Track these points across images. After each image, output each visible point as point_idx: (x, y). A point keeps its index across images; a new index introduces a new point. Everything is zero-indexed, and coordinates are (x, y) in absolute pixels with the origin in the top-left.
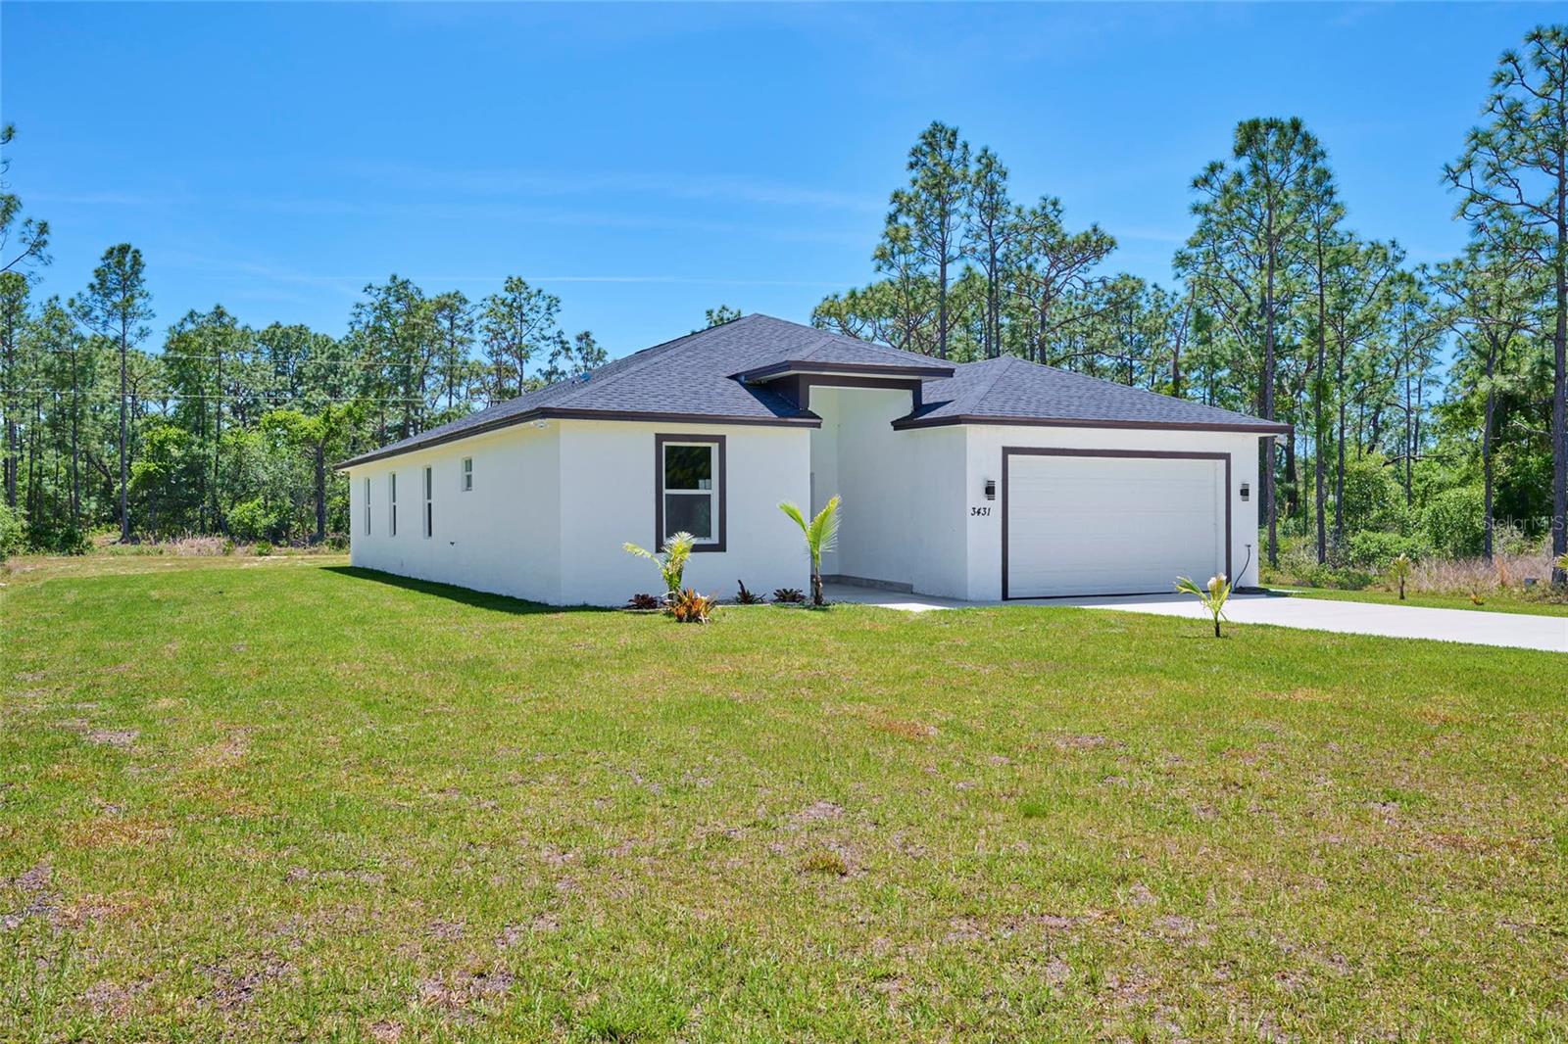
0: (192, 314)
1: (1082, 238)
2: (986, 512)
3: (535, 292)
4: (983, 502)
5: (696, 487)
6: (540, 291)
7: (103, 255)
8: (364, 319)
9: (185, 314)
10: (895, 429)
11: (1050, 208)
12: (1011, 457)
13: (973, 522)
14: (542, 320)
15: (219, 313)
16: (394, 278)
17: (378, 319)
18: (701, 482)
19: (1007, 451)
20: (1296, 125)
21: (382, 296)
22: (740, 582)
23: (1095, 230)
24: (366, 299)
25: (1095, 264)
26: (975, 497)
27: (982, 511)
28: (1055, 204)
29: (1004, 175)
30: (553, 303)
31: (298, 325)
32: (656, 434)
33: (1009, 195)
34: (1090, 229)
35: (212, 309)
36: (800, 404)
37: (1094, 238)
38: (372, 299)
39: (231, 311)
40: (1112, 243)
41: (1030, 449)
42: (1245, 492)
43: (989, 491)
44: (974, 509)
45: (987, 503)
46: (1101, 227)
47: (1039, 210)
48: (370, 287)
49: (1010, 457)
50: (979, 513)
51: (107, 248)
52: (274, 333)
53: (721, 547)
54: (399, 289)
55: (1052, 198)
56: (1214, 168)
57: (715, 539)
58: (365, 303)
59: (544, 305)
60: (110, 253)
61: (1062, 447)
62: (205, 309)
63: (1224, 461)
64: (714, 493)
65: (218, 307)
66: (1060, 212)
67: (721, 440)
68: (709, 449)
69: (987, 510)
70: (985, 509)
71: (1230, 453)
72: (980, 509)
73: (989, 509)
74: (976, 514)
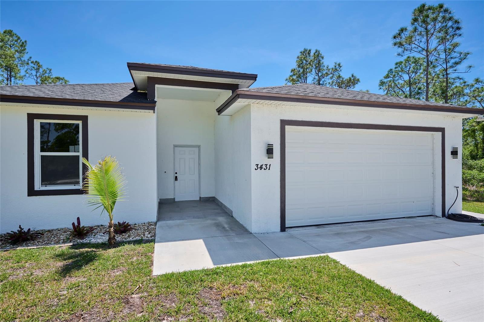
1: (348, 79)
2: (267, 167)
4: (264, 160)
5: (68, 151)
10: (218, 114)
11: (337, 66)
12: (287, 127)
18: (71, 147)
19: (284, 123)
22: (78, 218)
23: (353, 76)
26: (258, 157)
27: (264, 167)
28: (339, 65)
29: (323, 58)
32: (29, 114)
33: (325, 64)
34: (351, 76)
36: (148, 97)
37: (352, 78)
40: (358, 80)
41: (303, 121)
42: (454, 153)
43: (270, 151)
44: (258, 165)
45: (268, 161)
46: (354, 75)
47: (334, 67)
50: (261, 168)
53: (82, 191)
55: (338, 63)
56: (402, 30)
57: (78, 186)
63: (440, 133)
64: (80, 155)
66: (341, 67)
67: (84, 119)
68: (77, 126)
69: (268, 166)
70: (266, 165)
71: (444, 128)
72: (262, 166)
73: (270, 165)
74: (259, 169)
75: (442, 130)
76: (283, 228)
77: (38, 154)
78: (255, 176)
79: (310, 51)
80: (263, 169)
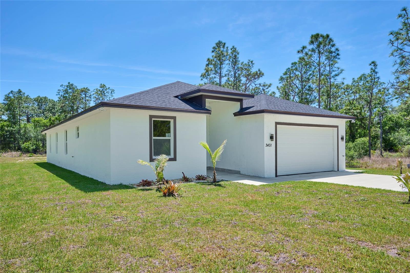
0: (12, 92)
1: (256, 72)
3: (108, 88)
4: (269, 142)
5: (165, 136)
6: (109, 88)
8: (61, 94)
9: (10, 91)
10: (234, 116)
11: (250, 63)
12: (278, 126)
13: (266, 149)
14: (110, 95)
15: (20, 92)
16: (69, 83)
17: (65, 94)
18: (167, 134)
19: (277, 123)
20: (328, 36)
21: (66, 88)
22: (183, 172)
23: (259, 70)
24: (61, 88)
25: (258, 80)
26: (267, 140)
28: (252, 62)
29: (238, 53)
30: (113, 91)
31: (45, 96)
32: (150, 115)
33: (240, 59)
34: (258, 70)
35: (18, 90)
36: (203, 106)
37: (258, 73)
38: (63, 88)
39: (23, 91)
40: (263, 74)
41: (283, 123)
42: (342, 138)
43: (271, 138)
44: (267, 144)
45: (271, 142)
46: (261, 70)
47: (247, 64)
48: (62, 85)
50: (268, 146)
52: (38, 99)
53: (174, 159)
54: (70, 86)
55: (251, 60)
56: (304, 48)
57: (172, 156)
58: (61, 89)
59: (110, 92)
61: (293, 123)
62: (16, 90)
63: (336, 128)
64: (172, 138)
65: (19, 90)
66: (253, 64)
67: (174, 118)
68: (170, 122)
70: (270, 144)
71: (338, 126)
76: (277, 176)
77: (153, 138)
79: (225, 44)
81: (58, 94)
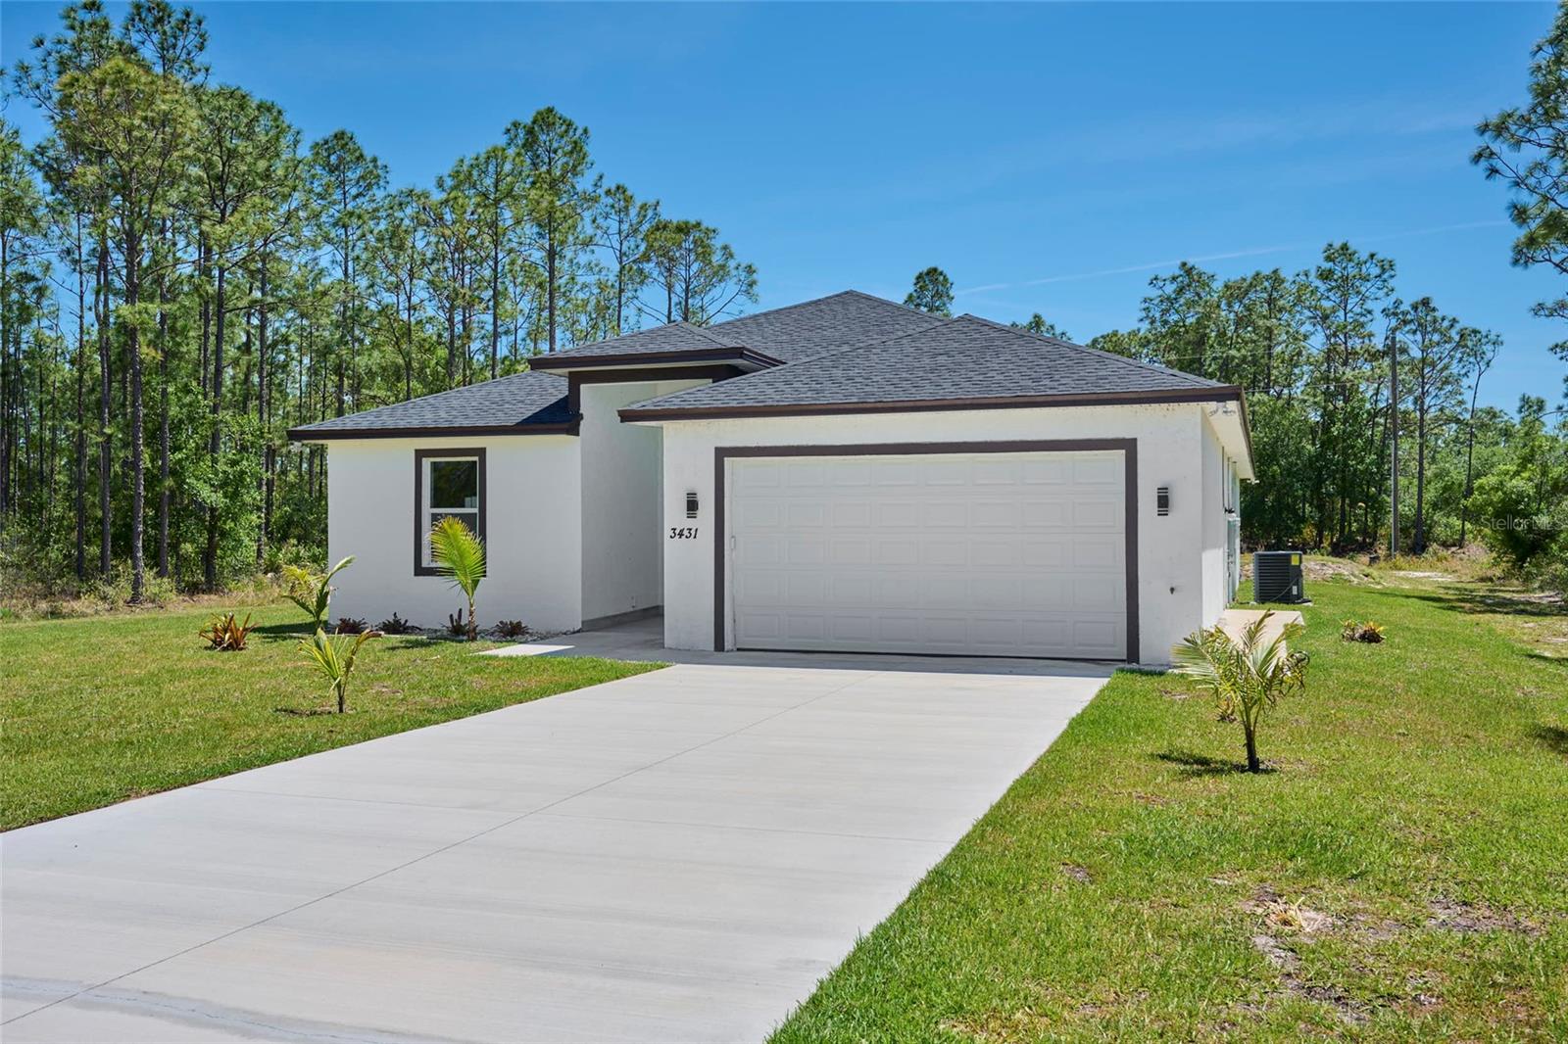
2: (692, 534)
4: (683, 520)
5: (463, 506)
7: (915, 281)
12: (729, 461)
13: (673, 545)
19: (722, 453)
26: (677, 515)
27: (686, 533)
32: (418, 451)
35: (1030, 319)
38: (1160, 292)
39: (1048, 320)
41: (758, 448)
42: (1161, 502)
44: (675, 529)
45: (691, 523)
48: (1156, 279)
49: (727, 460)
50: (681, 535)
51: (917, 274)
58: (1152, 297)
60: (920, 277)
61: (796, 444)
62: (1024, 320)
65: (1036, 317)
67: (481, 452)
68: (474, 465)
69: (693, 532)
70: (690, 530)
71: (1135, 440)
72: (682, 531)
73: (696, 530)
74: (677, 537)
75: (1129, 446)
76: (719, 645)
77: (427, 510)
78: (671, 548)
80: (683, 537)
81: (1144, 314)
